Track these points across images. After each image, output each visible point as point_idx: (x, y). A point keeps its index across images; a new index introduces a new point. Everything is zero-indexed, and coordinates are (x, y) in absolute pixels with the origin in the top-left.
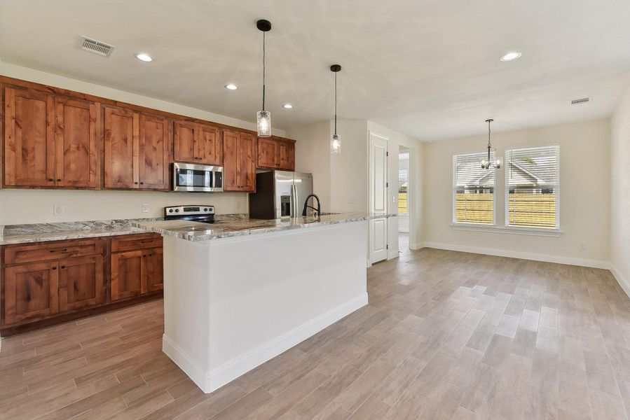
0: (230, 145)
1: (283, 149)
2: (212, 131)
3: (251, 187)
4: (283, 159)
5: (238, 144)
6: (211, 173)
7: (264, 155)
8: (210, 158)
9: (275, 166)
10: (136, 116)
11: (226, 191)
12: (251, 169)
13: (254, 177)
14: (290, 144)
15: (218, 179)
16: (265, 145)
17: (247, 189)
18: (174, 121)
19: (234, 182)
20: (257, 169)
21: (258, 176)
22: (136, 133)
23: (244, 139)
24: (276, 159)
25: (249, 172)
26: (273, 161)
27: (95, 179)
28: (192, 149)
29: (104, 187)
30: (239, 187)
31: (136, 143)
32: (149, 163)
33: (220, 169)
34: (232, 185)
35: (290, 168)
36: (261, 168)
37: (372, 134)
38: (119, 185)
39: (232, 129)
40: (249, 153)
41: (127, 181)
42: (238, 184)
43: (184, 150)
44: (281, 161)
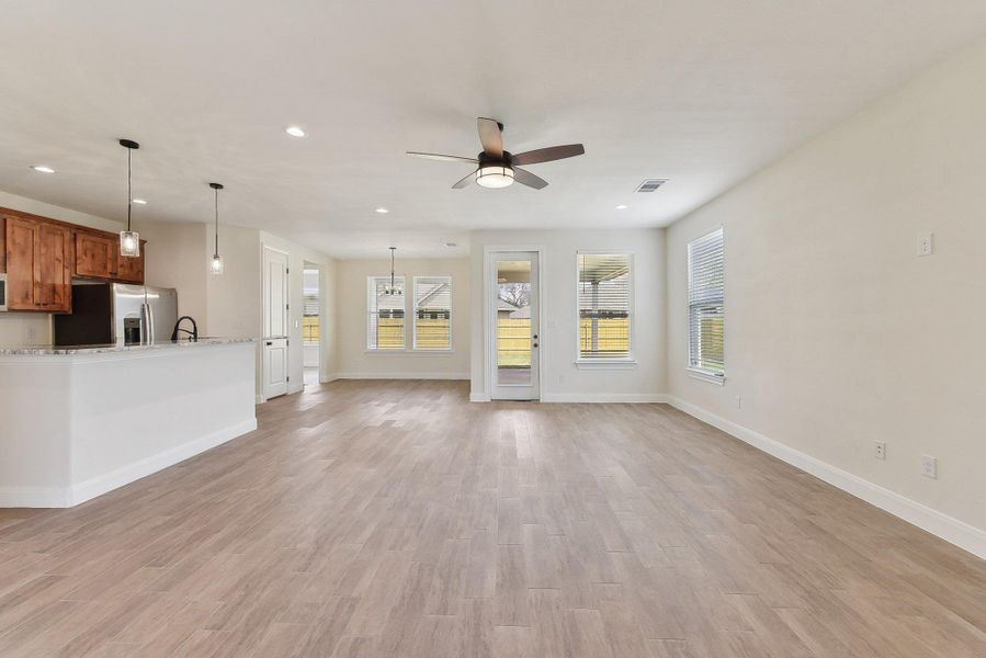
0: (19, 239)
3: (62, 306)
4: (122, 266)
5: (36, 239)
7: (88, 259)
9: (109, 276)
11: (11, 310)
12: (61, 278)
13: (68, 291)
16: (89, 244)
17: (55, 308)
19: (27, 297)
20: (73, 278)
21: (74, 288)
23: (49, 233)
24: (109, 266)
25: (58, 283)
26: (105, 267)
30: (38, 304)
34: (23, 302)
35: (136, 280)
36: (81, 278)
37: (267, 248)
39: (24, 216)
40: (59, 254)
42: (37, 299)
44: (120, 270)
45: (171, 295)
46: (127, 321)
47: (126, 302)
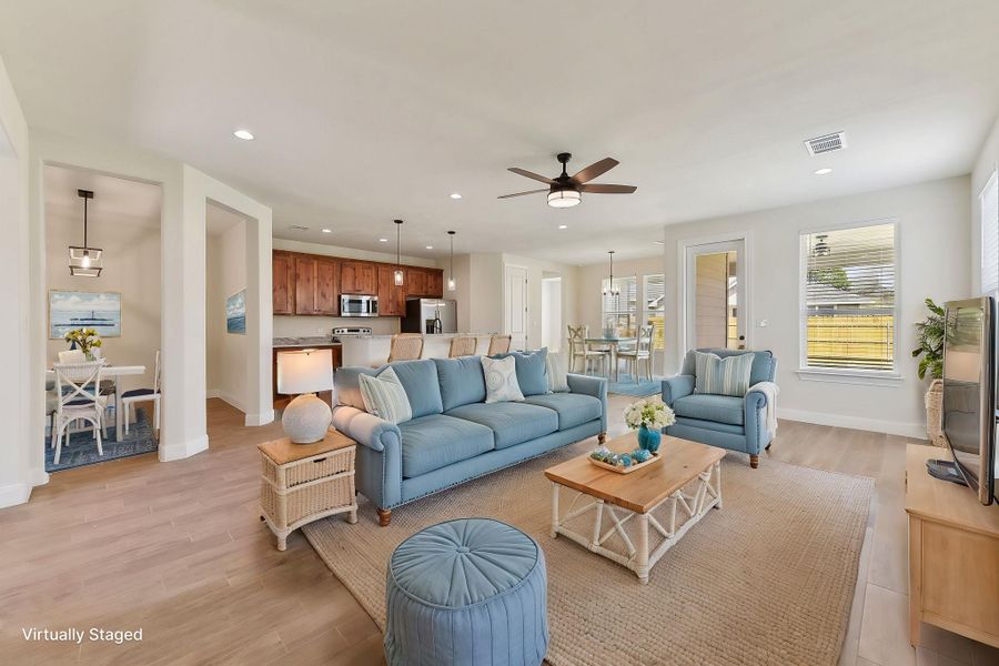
0: (384, 279)
1: (431, 278)
2: (370, 268)
3: (402, 313)
4: (430, 287)
6: (368, 302)
7: (413, 284)
8: (368, 290)
9: (423, 294)
10: (315, 262)
11: (380, 316)
12: (401, 298)
13: (404, 304)
14: (438, 274)
15: (373, 306)
16: (414, 275)
17: (398, 313)
18: (341, 263)
19: (387, 309)
20: (406, 297)
21: (408, 303)
22: (316, 275)
24: (424, 288)
25: (400, 300)
26: (422, 289)
27: (290, 310)
28: (354, 284)
29: (295, 314)
30: (392, 313)
31: (316, 280)
32: (324, 296)
33: (376, 298)
34: (385, 312)
35: (438, 295)
36: (410, 296)
37: (506, 265)
38: (305, 312)
39: (386, 265)
41: (310, 309)
42: (391, 310)
43: (347, 285)
44: (429, 290)
45: (454, 305)
46: (428, 321)
47: (428, 308)
